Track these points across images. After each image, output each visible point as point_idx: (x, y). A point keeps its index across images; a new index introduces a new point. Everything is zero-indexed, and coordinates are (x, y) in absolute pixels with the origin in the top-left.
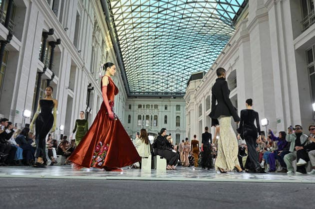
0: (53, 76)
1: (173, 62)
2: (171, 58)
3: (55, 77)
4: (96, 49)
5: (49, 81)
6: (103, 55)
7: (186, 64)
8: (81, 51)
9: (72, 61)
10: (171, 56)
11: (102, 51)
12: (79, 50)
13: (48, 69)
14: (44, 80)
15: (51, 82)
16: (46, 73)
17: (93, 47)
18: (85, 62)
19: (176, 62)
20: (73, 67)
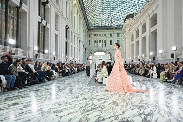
0: (46, 24)
1: (115, 7)
2: (114, 4)
3: (48, 24)
4: (68, 3)
5: (44, 27)
6: (73, 6)
7: (123, 7)
8: (60, 6)
9: (56, 13)
10: (114, 3)
11: (72, 3)
12: (59, 5)
13: (43, 20)
14: (41, 27)
15: (46, 27)
16: (43, 22)
17: (67, 2)
18: (63, 12)
19: (117, 6)
20: (57, 16)
